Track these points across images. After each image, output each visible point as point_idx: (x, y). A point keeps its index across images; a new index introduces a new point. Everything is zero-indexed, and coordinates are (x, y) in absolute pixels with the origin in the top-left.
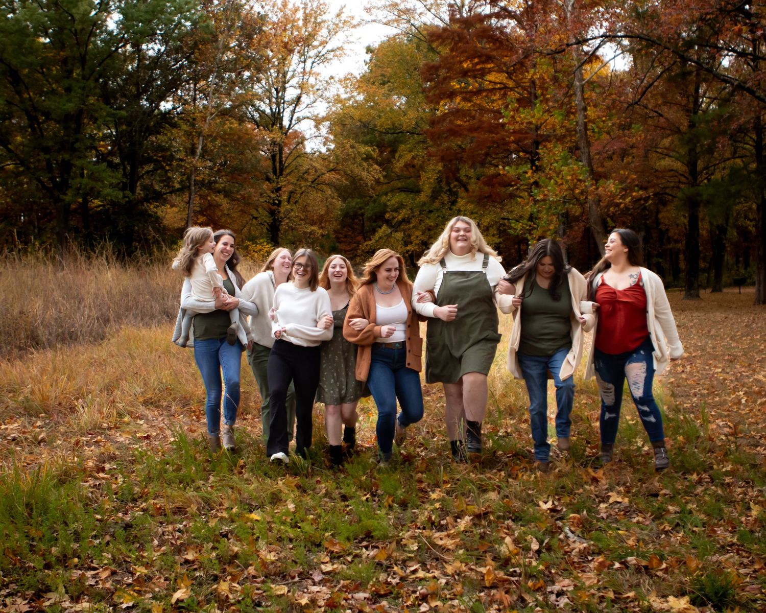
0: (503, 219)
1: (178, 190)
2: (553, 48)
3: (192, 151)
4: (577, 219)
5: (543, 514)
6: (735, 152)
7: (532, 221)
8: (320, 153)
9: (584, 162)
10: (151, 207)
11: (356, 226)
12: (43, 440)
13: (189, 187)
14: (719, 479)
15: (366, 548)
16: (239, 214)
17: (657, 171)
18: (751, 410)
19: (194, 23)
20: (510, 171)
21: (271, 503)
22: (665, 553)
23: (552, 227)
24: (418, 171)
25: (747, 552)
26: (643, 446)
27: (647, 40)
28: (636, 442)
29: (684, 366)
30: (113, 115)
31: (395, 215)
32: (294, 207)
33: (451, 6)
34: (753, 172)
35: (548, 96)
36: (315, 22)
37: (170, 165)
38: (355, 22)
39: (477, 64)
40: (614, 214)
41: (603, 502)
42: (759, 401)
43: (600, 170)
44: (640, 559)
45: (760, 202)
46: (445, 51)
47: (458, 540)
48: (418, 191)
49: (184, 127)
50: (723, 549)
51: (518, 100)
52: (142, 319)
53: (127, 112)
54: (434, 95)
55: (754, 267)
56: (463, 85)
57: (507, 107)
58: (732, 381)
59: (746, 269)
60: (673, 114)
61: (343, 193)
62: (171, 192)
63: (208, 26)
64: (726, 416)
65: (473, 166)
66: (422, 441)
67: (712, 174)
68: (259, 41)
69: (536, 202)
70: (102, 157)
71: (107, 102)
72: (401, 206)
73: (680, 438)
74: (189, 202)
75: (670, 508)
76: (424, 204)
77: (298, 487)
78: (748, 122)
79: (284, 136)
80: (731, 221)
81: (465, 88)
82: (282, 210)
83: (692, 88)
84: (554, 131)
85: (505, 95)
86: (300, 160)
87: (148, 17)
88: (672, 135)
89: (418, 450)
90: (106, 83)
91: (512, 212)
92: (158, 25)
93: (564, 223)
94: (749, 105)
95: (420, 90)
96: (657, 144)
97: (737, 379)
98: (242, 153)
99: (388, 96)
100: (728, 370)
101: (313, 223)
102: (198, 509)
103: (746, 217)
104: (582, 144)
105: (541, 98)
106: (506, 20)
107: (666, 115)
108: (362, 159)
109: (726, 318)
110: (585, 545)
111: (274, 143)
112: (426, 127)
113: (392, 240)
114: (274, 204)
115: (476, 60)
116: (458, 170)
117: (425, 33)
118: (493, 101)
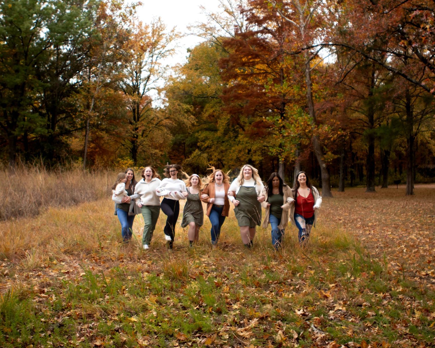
0: (264, 146)
1: (79, 129)
2: (294, 51)
3: (88, 107)
4: (306, 147)
5: (298, 317)
6: (394, 109)
7: (281, 147)
8: (160, 108)
9: (311, 115)
10: (64, 139)
11: (180, 150)
12: (7, 274)
13: (86, 127)
14: (395, 296)
15: (199, 337)
16: (114, 143)
17: (351, 120)
18: (410, 256)
19: (90, 34)
20: (268, 120)
21: (142, 311)
22: (370, 339)
23: (292, 151)
24: (216, 119)
25: (415, 338)
26: (351, 277)
27: (346, 47)
28: (347, 275)
29: (370, 231)
30: (42, 86)
31: (203, 143)
32: (146, 139)
33: (235, 26)
34: (405, 121)
35: (291, 78)
36: (158, 35)
37: (75, 115)
38: (181, 35)
39: (250, 59)
40: (328, 144)
41: (331, 310)
42: (413, 251)
43: (319, 119)
44: (356, 343)
45: (409, 137)
46: (232, 51)
47: (251, 333)
48: (215, 130)
49: (84, 93)
50: (401, 336)
51: (274, 80)
52: (60, 203)
53: (51, 84)
54: (226, 76)
55: (405, 174)
56: (242, 70)
57: (267, 83)
58: (397, 239)
59: (400, 175)
60: (360, 88)
61: (173, 131)
62: (75, 130)
63: (97, 36)
64: (396, 260)
65: (248, 117)
66: (226, 275)
67: (382, 121)
68: (127, 45)
69: (284, 137)
70: (35, 110)
71: (39, 79)
72: (207, 138)
73: (372, 272)
74: (85, 136)
75: (369, 313)
76: (220, 137)
77: (157, 302)
78: (402, 93)
79: (140, 99)
80: (392, 148)
81: (242, 72)
82: (139, 140)
83: (370, 74)
84: (294, 97)
85: (266, 77)
86: (149, 112)
87: (63, 30)
88: (360, 99)
89: (224, 280)
90: (38, 68)
91: (269, 142)
92: (69, 35)
93: (299, 149)
94: (404, 83)
95: (218, 73)
96: (351, 105)
97: (400, 238)
98: (116, 108)
99: (199, 76)
100: (395, 233)
101: (156, 148)
102: (101, 315)
103: (400, 145)
104: (309, 105)
105: (287, 79)
106: (267, 35)
107: (356, 88)
108: (185, 112)
109: (391, 203)
110: (323, 335)
111: (134, 102)
112: (221, 94)
113: (201, 158)
114: (134, 137)
115: (250, 57)
116: (239, 119)
117: (221, 41)
118: (259, 80)
